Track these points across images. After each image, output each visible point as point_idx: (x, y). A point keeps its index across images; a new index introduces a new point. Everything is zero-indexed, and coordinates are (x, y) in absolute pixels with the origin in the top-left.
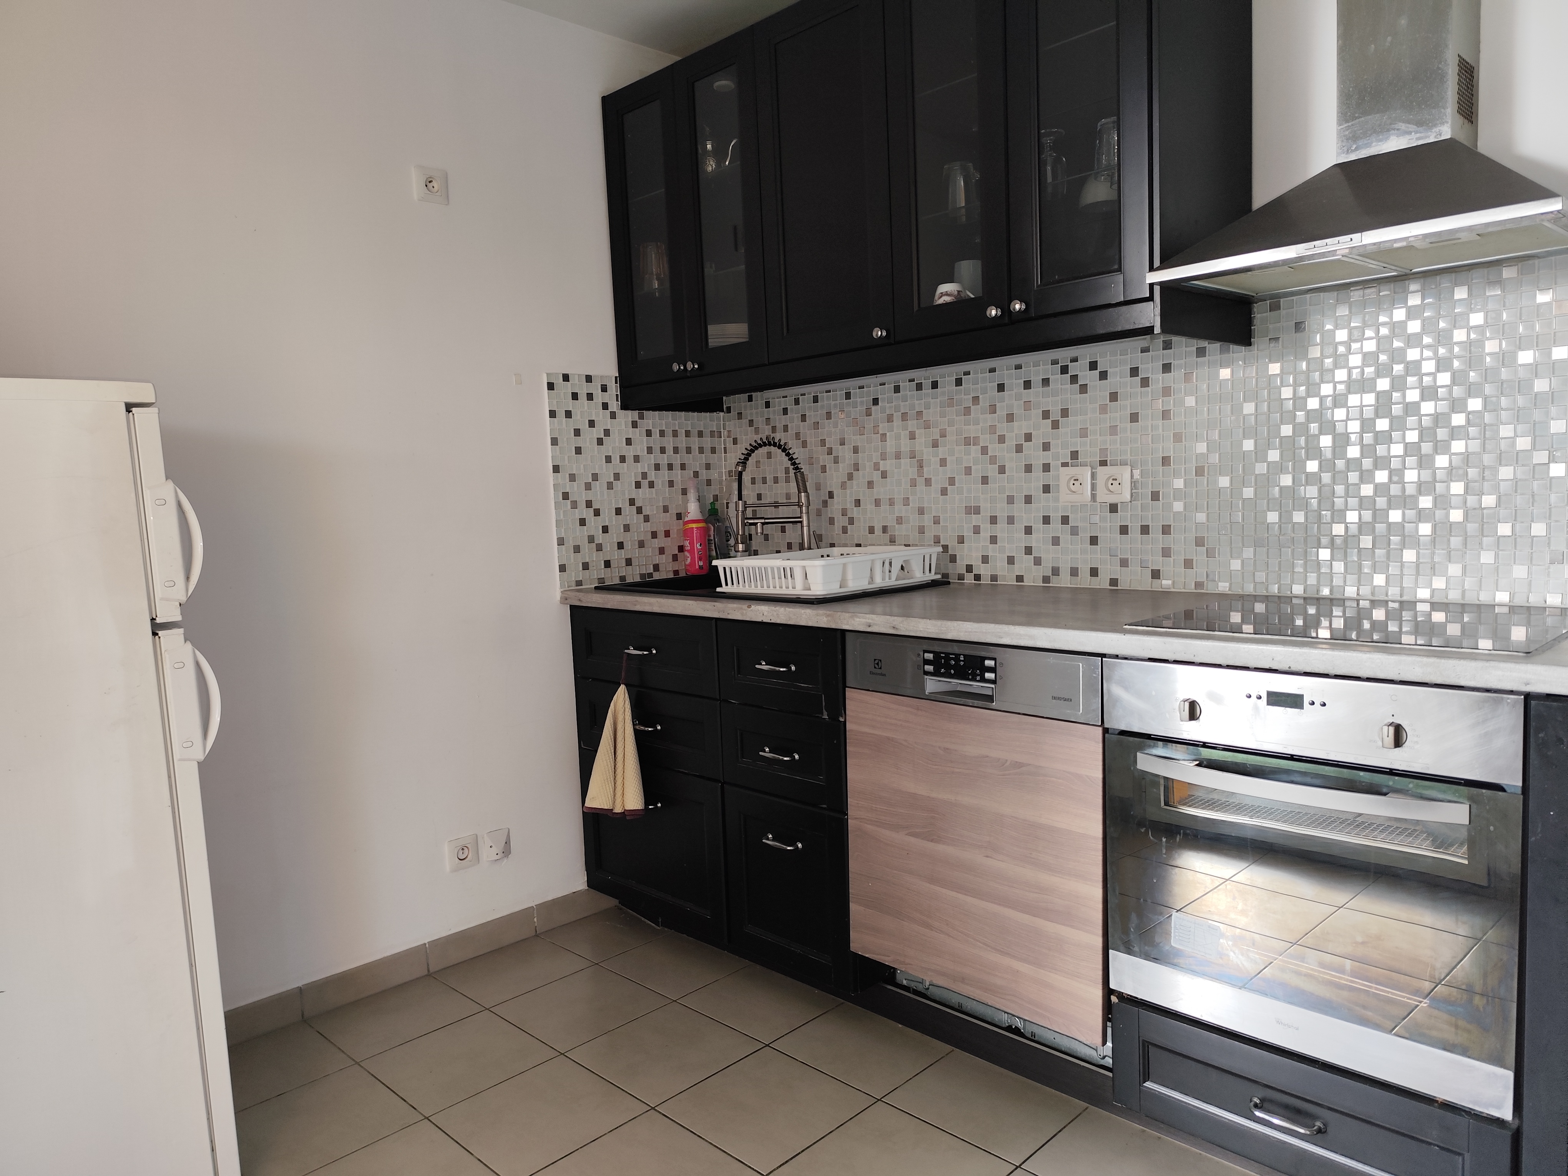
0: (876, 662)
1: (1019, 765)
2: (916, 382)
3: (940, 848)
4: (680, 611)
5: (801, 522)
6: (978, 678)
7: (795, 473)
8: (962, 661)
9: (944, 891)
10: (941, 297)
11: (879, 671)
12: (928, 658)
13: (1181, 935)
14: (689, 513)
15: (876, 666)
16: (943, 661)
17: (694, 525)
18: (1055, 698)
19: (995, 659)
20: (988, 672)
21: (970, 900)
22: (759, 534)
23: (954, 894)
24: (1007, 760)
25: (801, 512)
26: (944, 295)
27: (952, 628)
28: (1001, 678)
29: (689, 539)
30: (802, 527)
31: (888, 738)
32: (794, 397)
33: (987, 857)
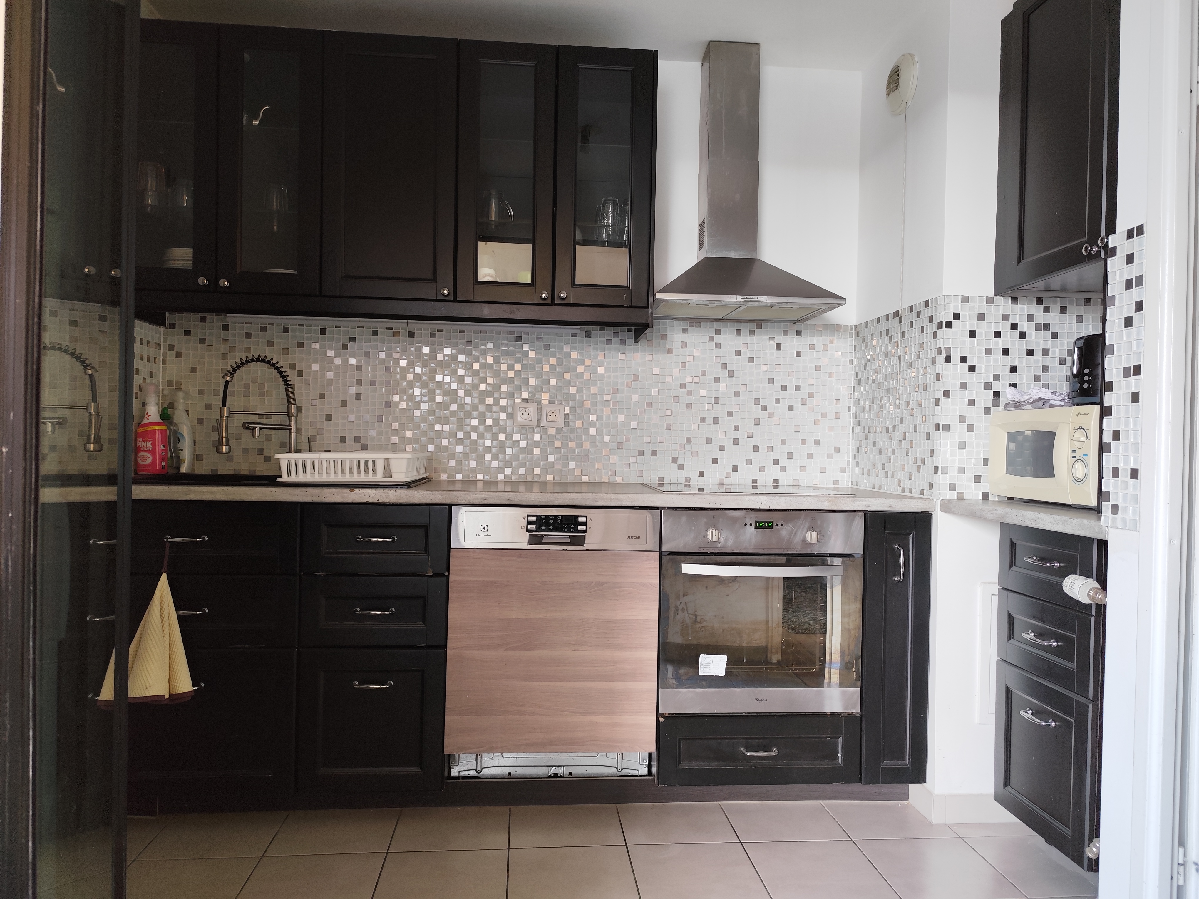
0: (483, 527)
1: (602, 584)
2: (393, 330)
3: (535, 653)
4: (256, 498)
5: (290, 430)
6: (572, 530)
7: (285, 388)
8: (559, 520)
9: (537, 683)
10: (485, 277)
11: (486, 533)
12: (531, 520)
13: (704, 667)
14: (150, 416)
15: (483, 530)
16: (544, 521)
17: (157, 428)
18: (628, 537)
19: (586, 517)
20: (580, 525)
21: (559, 684)
22: (256, 437)
23: (547, 683)
24: (592, 582)
25: (290, 421)
26: (488, 276)
27: (559, 497)
28: (590, 528)
29: (151, 440)
30: (290, 433)
31: (491, 582)
32: (260, 325)
33: (575, 650)
